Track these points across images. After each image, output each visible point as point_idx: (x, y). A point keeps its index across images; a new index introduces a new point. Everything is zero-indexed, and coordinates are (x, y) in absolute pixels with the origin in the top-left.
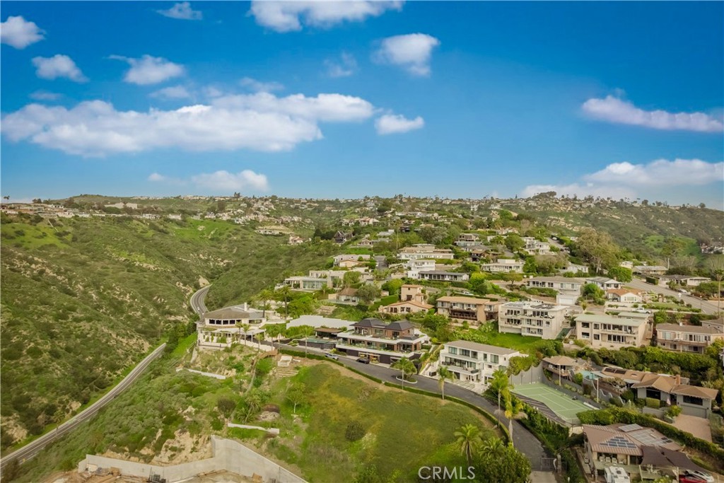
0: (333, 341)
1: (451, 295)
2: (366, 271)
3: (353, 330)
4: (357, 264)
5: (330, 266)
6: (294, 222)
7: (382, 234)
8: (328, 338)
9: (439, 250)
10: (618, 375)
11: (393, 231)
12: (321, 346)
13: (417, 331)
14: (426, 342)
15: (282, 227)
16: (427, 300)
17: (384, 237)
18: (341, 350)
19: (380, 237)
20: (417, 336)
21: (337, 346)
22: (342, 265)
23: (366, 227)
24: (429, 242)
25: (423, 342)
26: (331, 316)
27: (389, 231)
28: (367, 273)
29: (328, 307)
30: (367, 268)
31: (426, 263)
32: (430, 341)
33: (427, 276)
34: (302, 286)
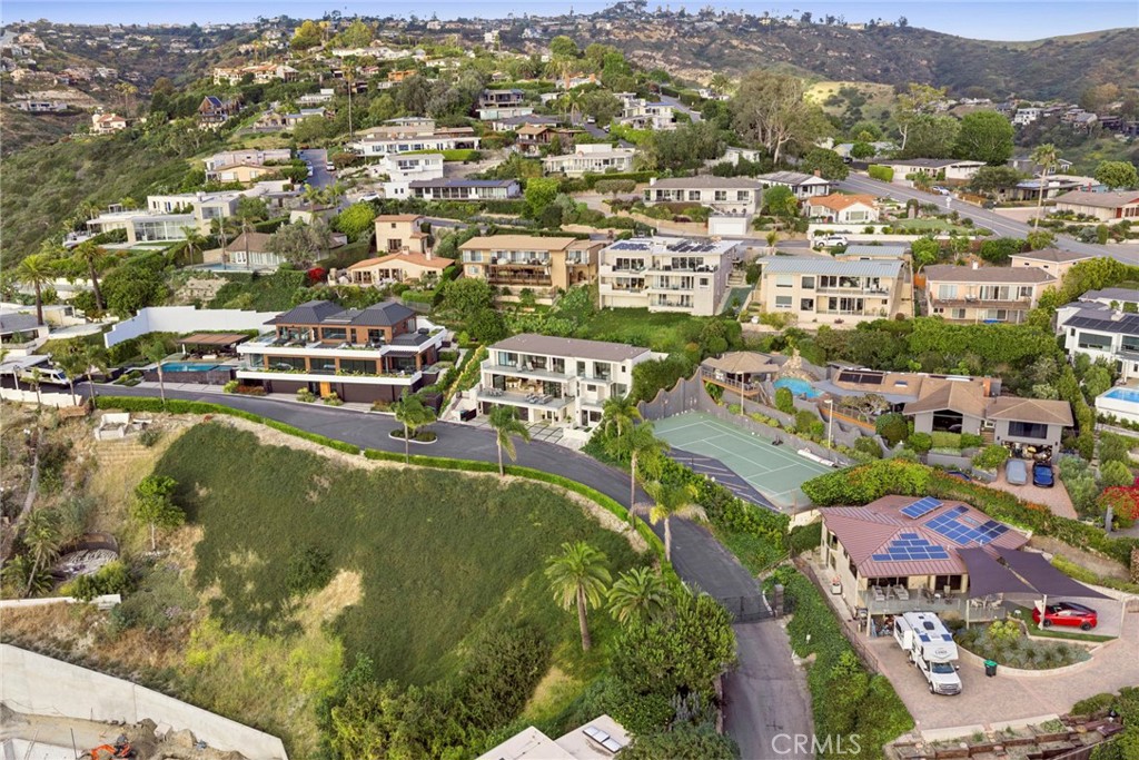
0: (228, 362)
1: (489, 233)
2: (286, 188)
3: (273, 333)
4: (262, 172)
5: (198, 182)
6: (100, 80)
7: (307, 98)
8: (213, 357)
9: (444, 130)
10: (869, 387)
11: (331, 91)
12: (200, 377)
13: (423, 323)
14: (446, 344)
15: (71, 93)
16: (435, 248)
17: (314, 106)
18: (248, 383)
19: (305, 107)
20: (425, 334)
21: (240, 375)
22: (227, 177)
23: (271, 85)
24: (420, 114)
25: (439, 344)
26: (213, 305)
27: (323, 91)
28: (290, 192)
29: (204, 283)
30: (288, 182)
31: (422, 163)
32: (454, 340)
33: (428, 191)
34: (131, 236)
